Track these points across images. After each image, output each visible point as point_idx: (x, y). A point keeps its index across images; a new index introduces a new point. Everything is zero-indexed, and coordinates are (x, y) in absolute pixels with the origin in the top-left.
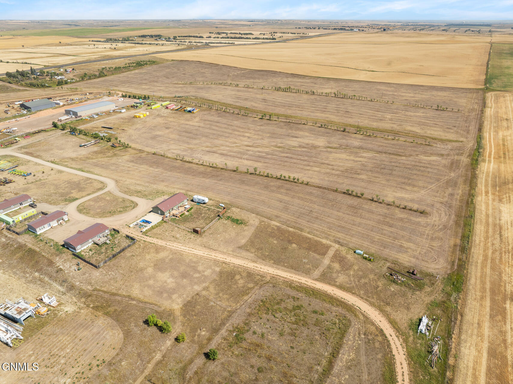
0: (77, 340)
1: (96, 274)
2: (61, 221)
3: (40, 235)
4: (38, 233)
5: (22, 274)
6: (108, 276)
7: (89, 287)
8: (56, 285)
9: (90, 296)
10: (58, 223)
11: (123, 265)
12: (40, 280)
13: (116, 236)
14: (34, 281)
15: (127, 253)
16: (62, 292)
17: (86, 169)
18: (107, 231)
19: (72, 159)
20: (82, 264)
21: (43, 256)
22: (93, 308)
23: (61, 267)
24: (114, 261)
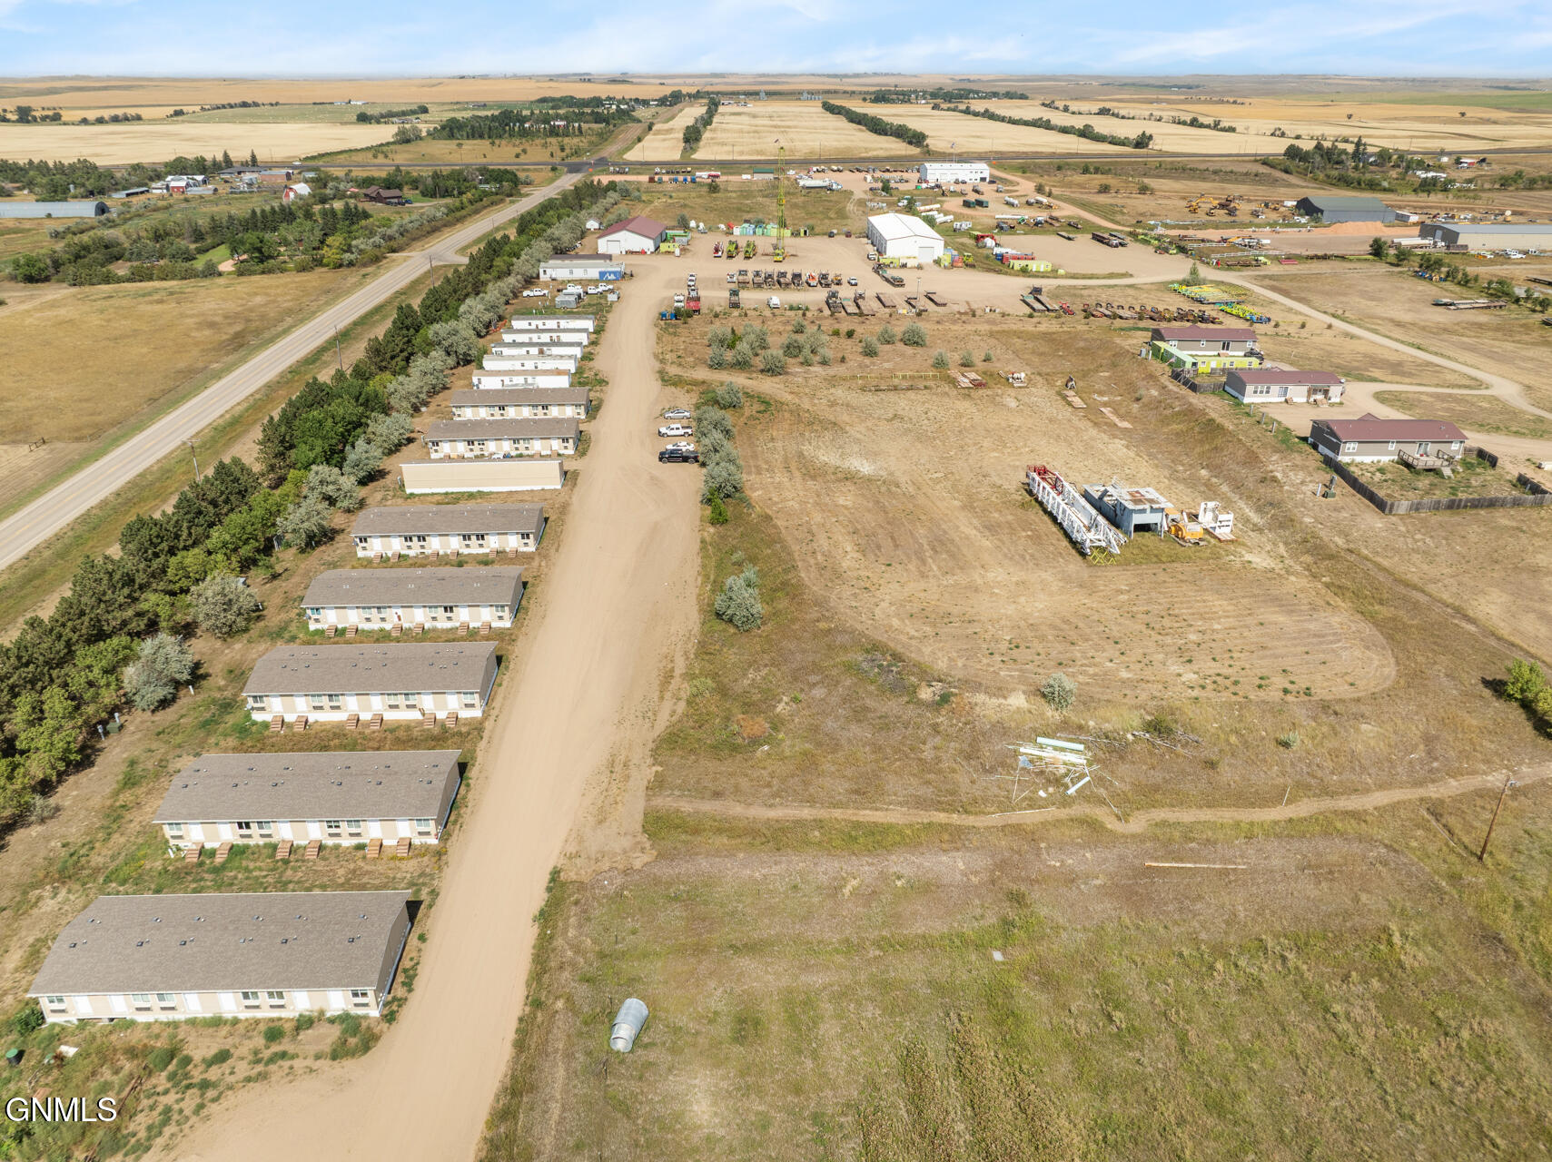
0: (1249, 620)
1: (1373, 521)
2: (1319, 397)
3: (1249, 405)
4: (1246, 400)
5: (1168, 462)
6: (1409, 540)
7: (1340, 541)
8: (1243, 506)
9: (1331, 557)
10: (1309, 396)
11: (1473, 538)
12: (1208, 485)
13: (1478, 470)
14: (1191, 483)
15: (1503, 518)
16: (1255, 525)
17: (1434, 349)
18: (1455, 447)
19: (1399, 324)
20: (1340, 486)
21: (1240, 440)
22: (1327, 586)
23: (1279, 475)
24: (1447, 519)
